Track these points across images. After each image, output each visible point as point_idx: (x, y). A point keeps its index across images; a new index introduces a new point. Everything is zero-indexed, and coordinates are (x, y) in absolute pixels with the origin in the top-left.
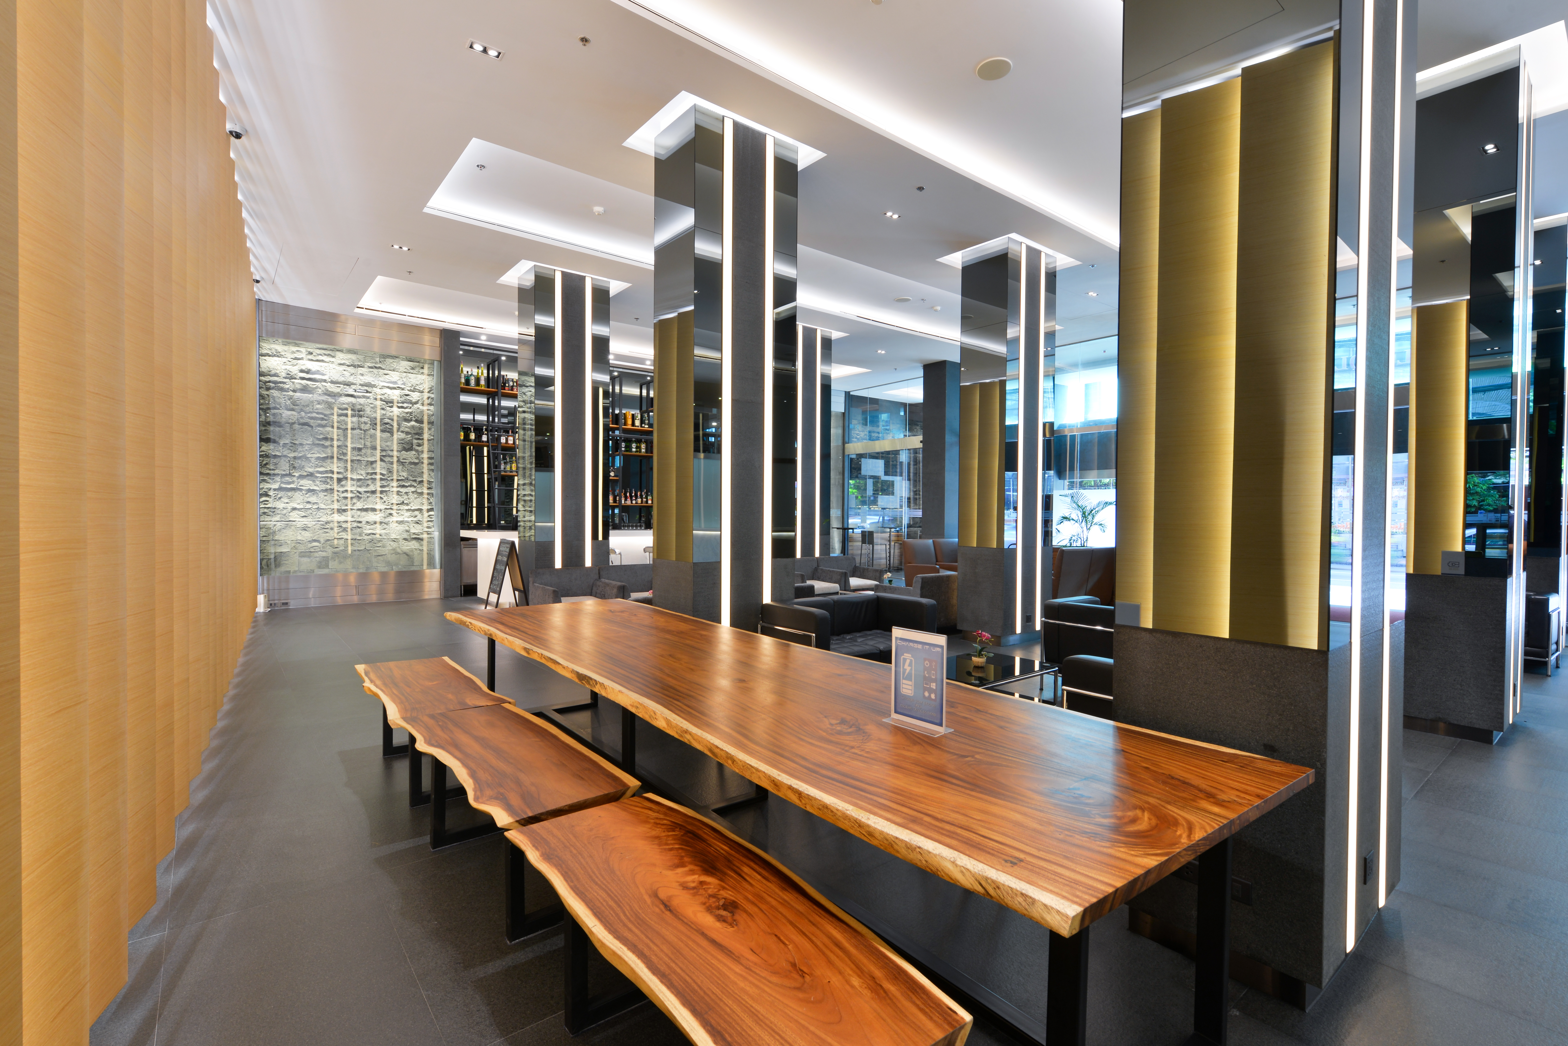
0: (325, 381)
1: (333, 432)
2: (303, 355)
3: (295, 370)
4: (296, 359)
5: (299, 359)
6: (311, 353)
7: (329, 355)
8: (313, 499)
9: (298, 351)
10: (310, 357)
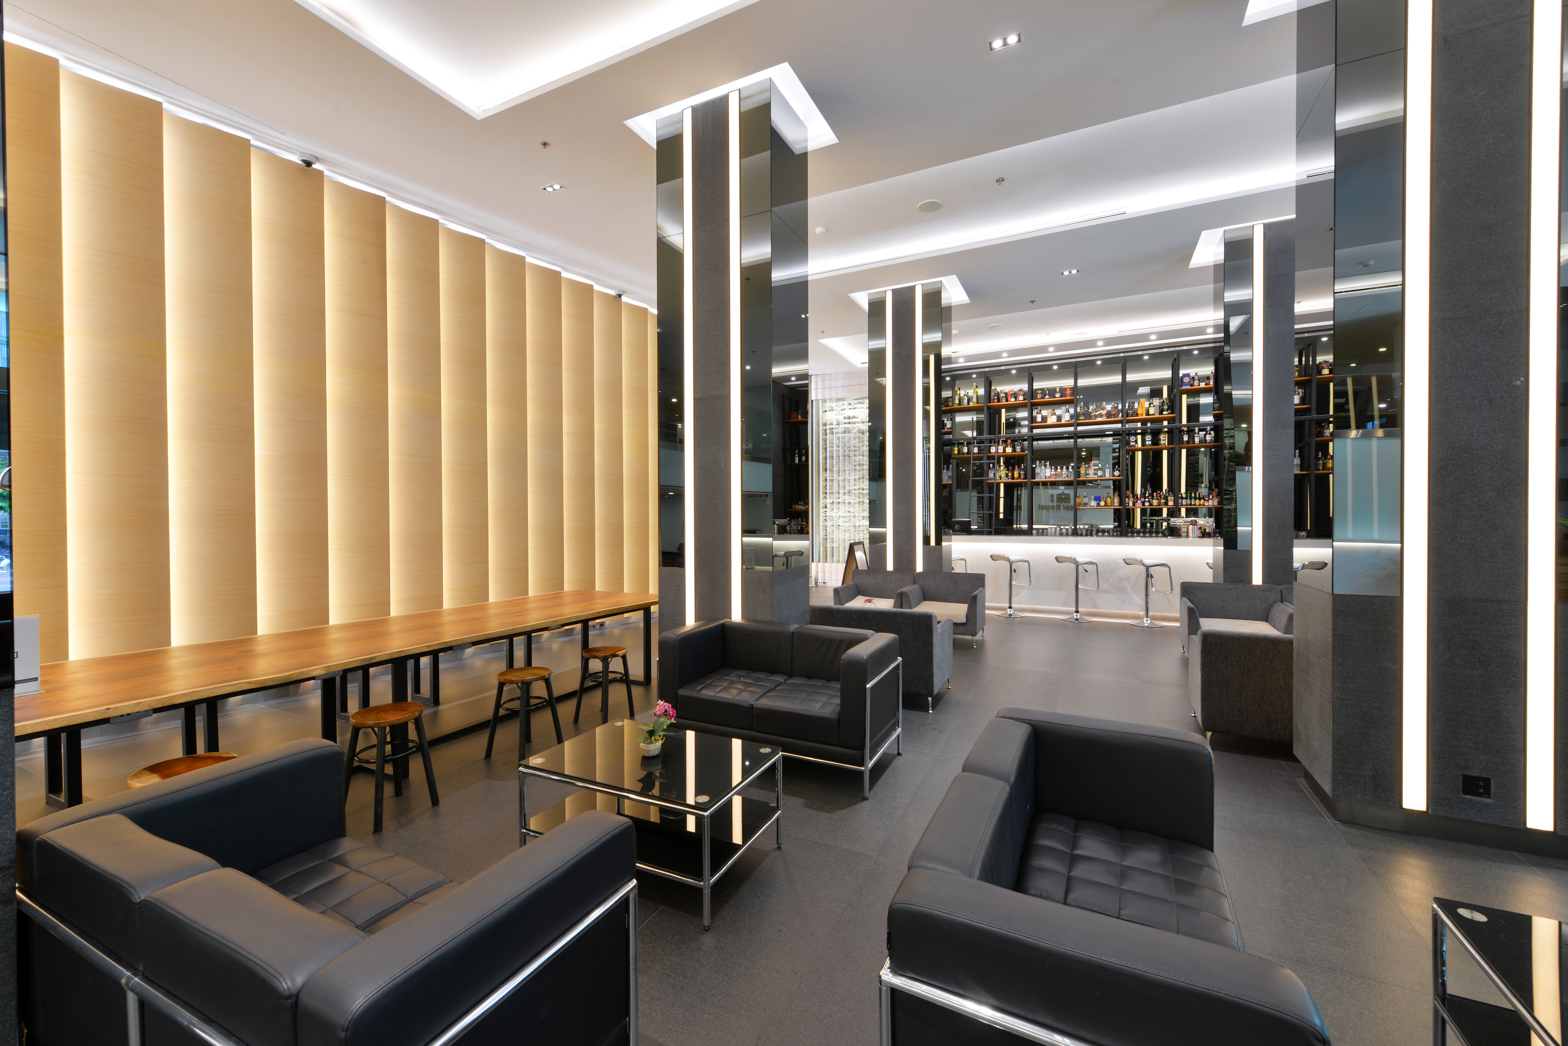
0: (859, 423)
1: (863, 459)
2: (845, 407)
3: (841, 418)
4: (842, 410)
5: (844, 410)
6: (850, 404)
7: (860, 403)
8: (851, 509)
9: (843, 404)
10: (850, 407)
